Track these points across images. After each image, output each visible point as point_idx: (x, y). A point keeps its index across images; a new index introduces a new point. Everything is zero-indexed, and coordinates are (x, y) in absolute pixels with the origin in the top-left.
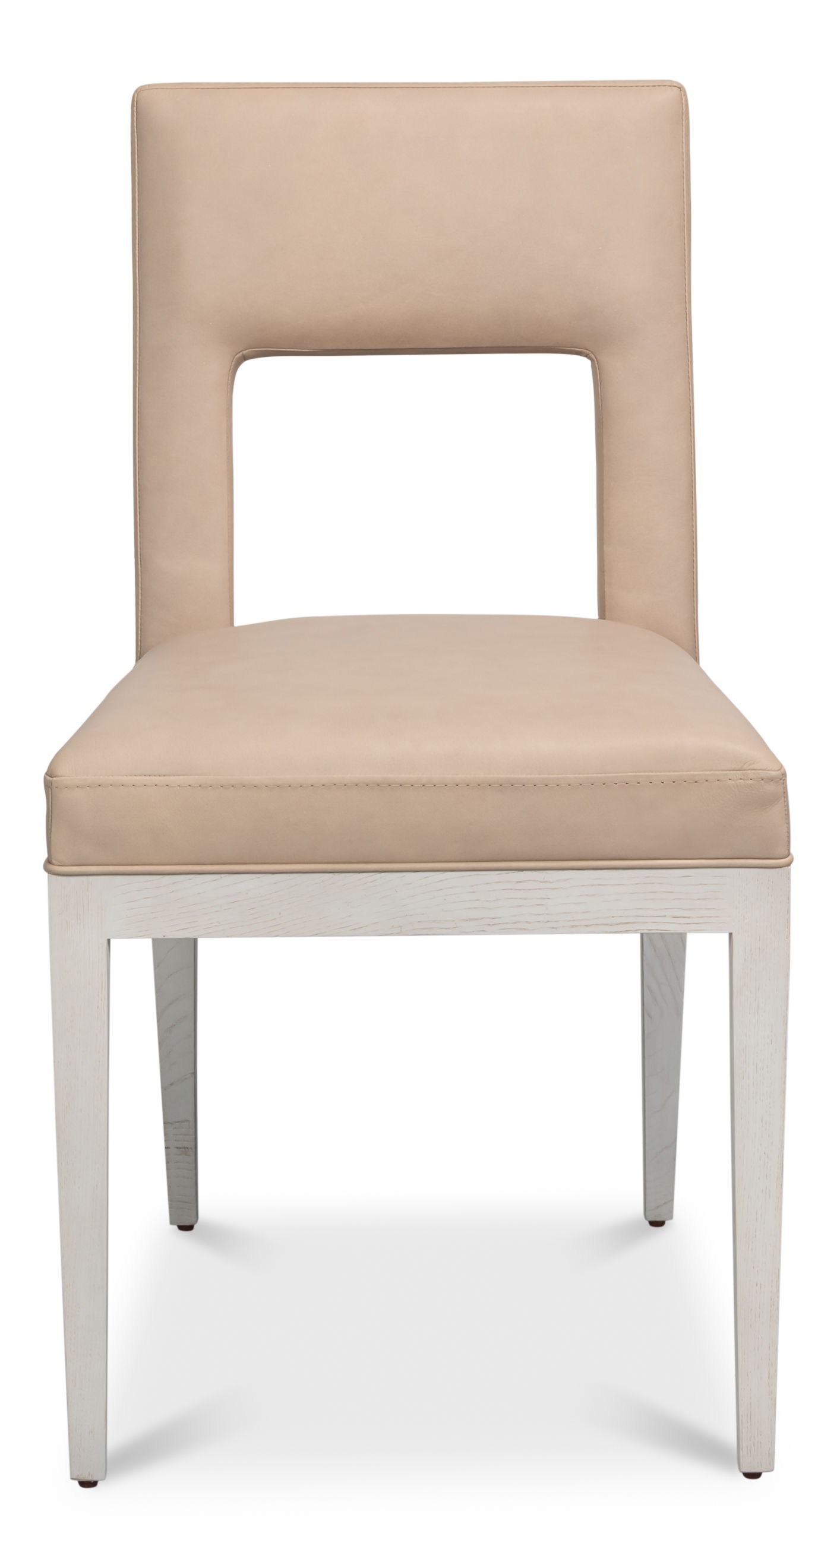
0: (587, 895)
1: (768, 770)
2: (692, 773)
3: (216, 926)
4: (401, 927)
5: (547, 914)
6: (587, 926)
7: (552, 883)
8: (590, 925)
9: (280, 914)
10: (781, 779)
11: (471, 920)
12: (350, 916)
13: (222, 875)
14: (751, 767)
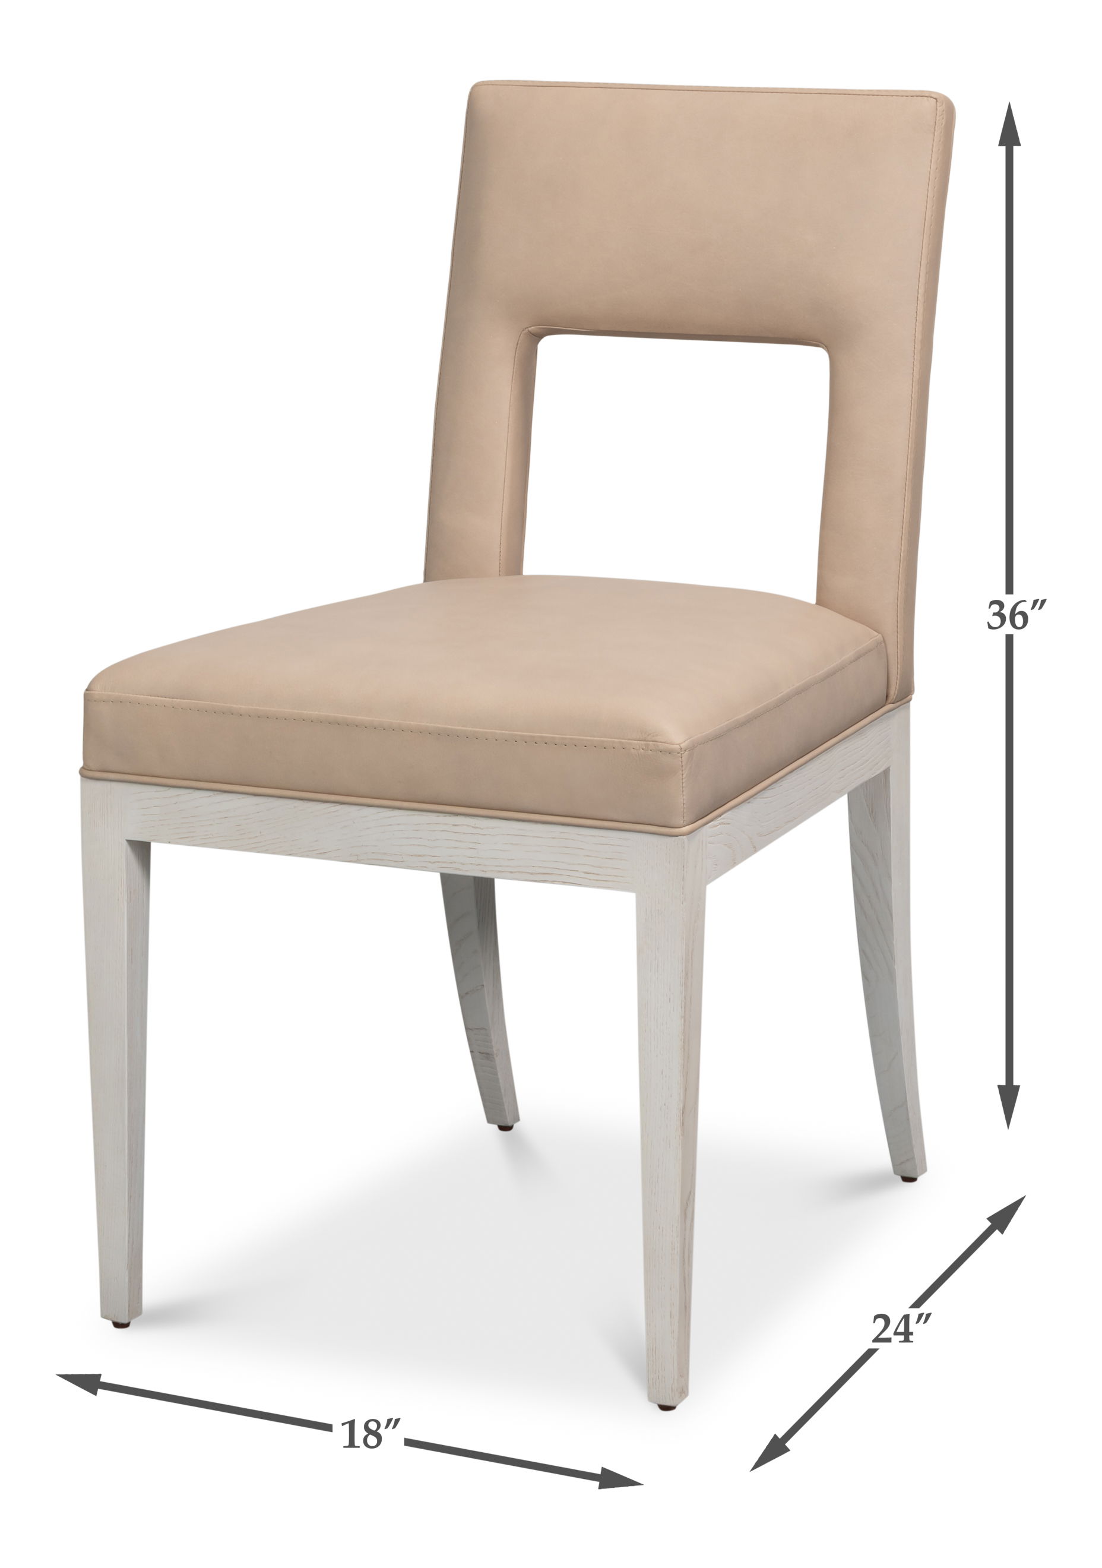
0: (512, 844)
1: (667, 743)
2: (602, 739)
3: (210, 838)
4: (357, 855)
5: (478, 858)
6: (511, 872)
7: (482, 829)
8: (515, 872)
9: (260, 833)
10: (678, 753)
11: (416, 855)
12: (316, 841)
13: (216, 793)
14: (653, 739)
